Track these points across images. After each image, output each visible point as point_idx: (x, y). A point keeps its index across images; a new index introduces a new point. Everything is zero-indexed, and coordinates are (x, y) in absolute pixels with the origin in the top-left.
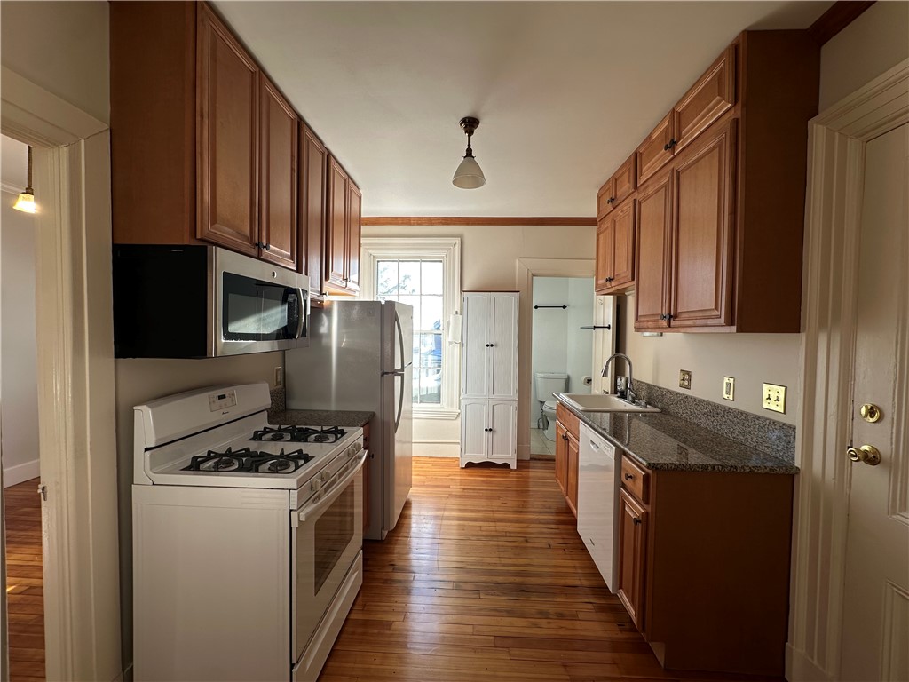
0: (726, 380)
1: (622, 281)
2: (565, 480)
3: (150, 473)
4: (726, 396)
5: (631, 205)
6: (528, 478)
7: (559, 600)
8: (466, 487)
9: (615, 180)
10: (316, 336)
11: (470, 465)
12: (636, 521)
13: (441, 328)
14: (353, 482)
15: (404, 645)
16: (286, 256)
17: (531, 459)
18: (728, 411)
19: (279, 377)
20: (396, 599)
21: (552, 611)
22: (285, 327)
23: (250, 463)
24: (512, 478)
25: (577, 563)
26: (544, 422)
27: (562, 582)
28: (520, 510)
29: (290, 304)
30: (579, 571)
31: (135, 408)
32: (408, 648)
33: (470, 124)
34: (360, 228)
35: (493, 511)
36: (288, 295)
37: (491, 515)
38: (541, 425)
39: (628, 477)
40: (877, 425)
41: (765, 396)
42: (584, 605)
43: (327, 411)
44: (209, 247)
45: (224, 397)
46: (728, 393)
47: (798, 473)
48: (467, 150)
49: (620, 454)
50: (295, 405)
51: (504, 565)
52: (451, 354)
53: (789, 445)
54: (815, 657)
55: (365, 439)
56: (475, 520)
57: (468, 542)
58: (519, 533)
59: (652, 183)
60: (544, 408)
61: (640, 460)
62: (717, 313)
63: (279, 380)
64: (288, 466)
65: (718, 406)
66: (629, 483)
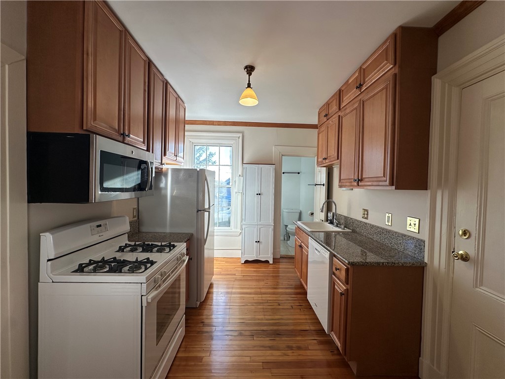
0: (387, 215)
1: (332, 160)
2: (300, 270)
3: (51, 275)
4: (387, 223)
5: (337, 118)
6: (279, 268)
7: (298, 339)
8: (244, 275)
9: (328, 105)
10: (158, 189)
11: (247, 262)
12: (342, 294)
13: (231, 184)
14: (180, 275)
15: (210, 371)
16: (140, 141)
17: (281, 257)
18: (389, 231)
19: (135, 213)
20: (205, 343)
21: (294, 345)
22: (139, 184)
23: (116, 266)
24: (271, 268)
25: (307, 317)
26: (288, 236)
27: (299, 328)
28: (275, 287)
29: (142, 170)
30: (309, 321)
31: (41, 234)
32: (212, 373)
33: (250, 69)
34: (185, 126)
35: (260, 288)
36: (141, 165)
37: (259, 290)
38: (286, 238)
39: (337, 269)
40: (468, 240)
41: (408, 224)
42: (311, 341)
43: (164, 233)
44: (91, 135)
45: (100, 226)
46: (388, 222)
47: (426, 266)
48: (248, 84)
49: (332, 256)
50: (144, 229)
51: (267, 320)
52: (236, 199)
53: (422, 250)
54: (435, 365)
55: (187, 249)
56: (250, 294)
57: (246, 307)
58: (275, 300)
59: (349, 107)
60: (287, 229)
61: (344, 260)
62: (385, 179)
63: (135, 215)
64: (140, 268)
65: (383, 229)
66: (337, 272)
